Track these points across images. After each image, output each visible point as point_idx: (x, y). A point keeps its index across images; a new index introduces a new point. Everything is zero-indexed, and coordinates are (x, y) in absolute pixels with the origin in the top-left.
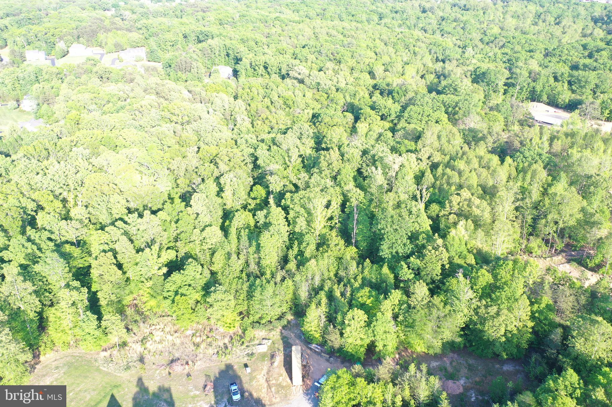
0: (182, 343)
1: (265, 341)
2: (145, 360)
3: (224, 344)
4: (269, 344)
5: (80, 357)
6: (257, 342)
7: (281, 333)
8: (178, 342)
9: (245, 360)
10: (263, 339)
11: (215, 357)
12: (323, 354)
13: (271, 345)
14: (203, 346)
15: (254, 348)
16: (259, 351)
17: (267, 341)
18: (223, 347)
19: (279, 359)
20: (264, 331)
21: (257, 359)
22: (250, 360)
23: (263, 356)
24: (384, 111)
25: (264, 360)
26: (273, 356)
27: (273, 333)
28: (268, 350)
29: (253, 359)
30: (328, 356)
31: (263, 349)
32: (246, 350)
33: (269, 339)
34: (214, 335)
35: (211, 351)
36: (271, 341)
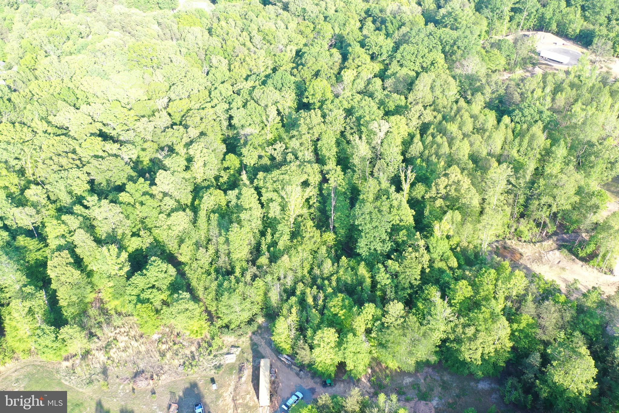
0: (148, 351)
1: (234, 350)
2: (109, 372)
3: (192, 352)
4: (238, 353)
5: (42, 367)
6: (225, 350)
7: (251, 338)
8: (143, 349)
9: (212, 373)
10: (232, 346)
11: (180, 369)
12: (293, 366)
13: (240, 354)
14: (169, 355)
15: (222, 358)
16: (227, 362)
17: (235, 349)
18: (190, 356)
19: (248, 372)
20: (233, 337)
21: (224, 372)
22: (218, 373)
23: (231, 367)
24: (375, 50)
25: (231, 374)
26: (241, 369)
27: (243, 339)
28: (236, 361)
29: (220, 372)
30: (298, 369)
31: (231, 359)
32: (214, 361)
33: (238, 347)
34: (181, 341)
35: (176, 362)
36: (240, 349)
